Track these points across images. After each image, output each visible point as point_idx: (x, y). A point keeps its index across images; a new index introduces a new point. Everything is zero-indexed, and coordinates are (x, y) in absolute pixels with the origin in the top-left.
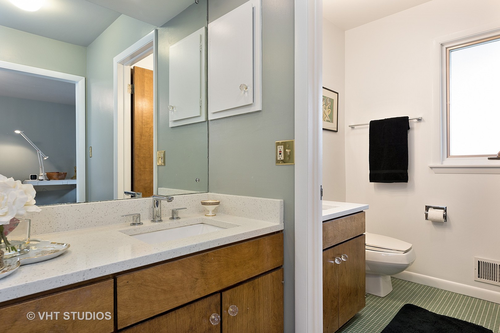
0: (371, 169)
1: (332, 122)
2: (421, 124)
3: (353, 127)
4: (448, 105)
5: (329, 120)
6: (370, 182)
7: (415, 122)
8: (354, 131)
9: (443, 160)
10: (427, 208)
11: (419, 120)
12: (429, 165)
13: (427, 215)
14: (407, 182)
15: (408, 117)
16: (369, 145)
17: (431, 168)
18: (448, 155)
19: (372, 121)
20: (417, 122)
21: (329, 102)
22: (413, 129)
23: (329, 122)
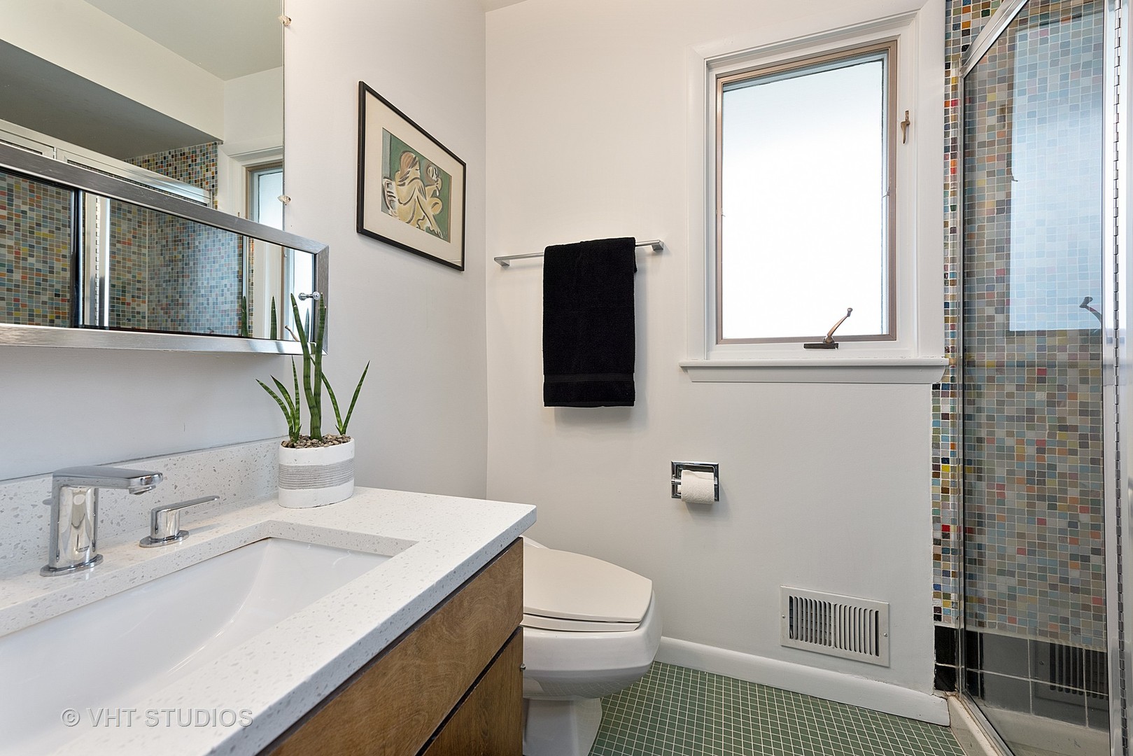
0: (548, 371)
1: (447, 238)
2: (663, 259)
3: (504, 263)
4: (719, 216)
5: (437, 230)
6: (545, 406)
7: (649, 255)
8: (507, 275)
9: (709, 350)
10: (677, 469)
11: (658, 248)
12: (680, 361)
13: (674, 486)
14: (633, 405)
15: (633, 239)
16: (544, 309)
17: (685, 368)
18: (719, 339)
19: (550, 247)
20: (653, 255)
21: (434, 178)
22: (644, 271)
23: (437, 235)
